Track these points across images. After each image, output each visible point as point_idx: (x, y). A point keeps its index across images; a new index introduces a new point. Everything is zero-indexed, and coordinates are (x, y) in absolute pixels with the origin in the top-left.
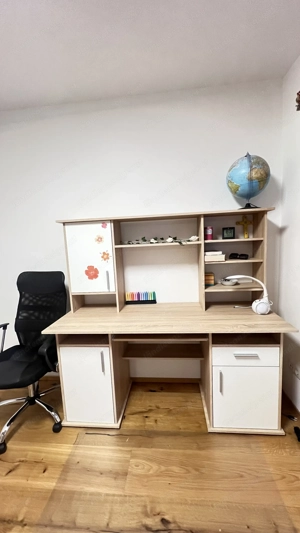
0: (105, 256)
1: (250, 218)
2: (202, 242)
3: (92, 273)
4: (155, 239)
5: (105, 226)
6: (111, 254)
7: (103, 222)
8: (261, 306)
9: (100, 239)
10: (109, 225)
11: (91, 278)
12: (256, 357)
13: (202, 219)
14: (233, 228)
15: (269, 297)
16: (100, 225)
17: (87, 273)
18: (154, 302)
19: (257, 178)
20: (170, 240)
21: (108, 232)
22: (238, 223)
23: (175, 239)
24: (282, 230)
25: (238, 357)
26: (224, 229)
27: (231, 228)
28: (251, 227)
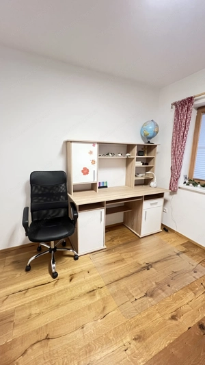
0: (93, 162)
2: (135, 157)
3: (85, 171)
5: (94, 146)
6: (96, 161)
7: (94, 143)
8: (154, 184)
9: (91, 153)
10: (96, 145)
11: (85, 174)
12: (156, 203)
13: (136, 146)
14: (143, 151)
15: (156, 180)
16: (92, 145)
17: (83, 171)
18: (106, 187)
19: (156, 132)
20: (120, 155)
21: (95, 149)
25: (151, 204)
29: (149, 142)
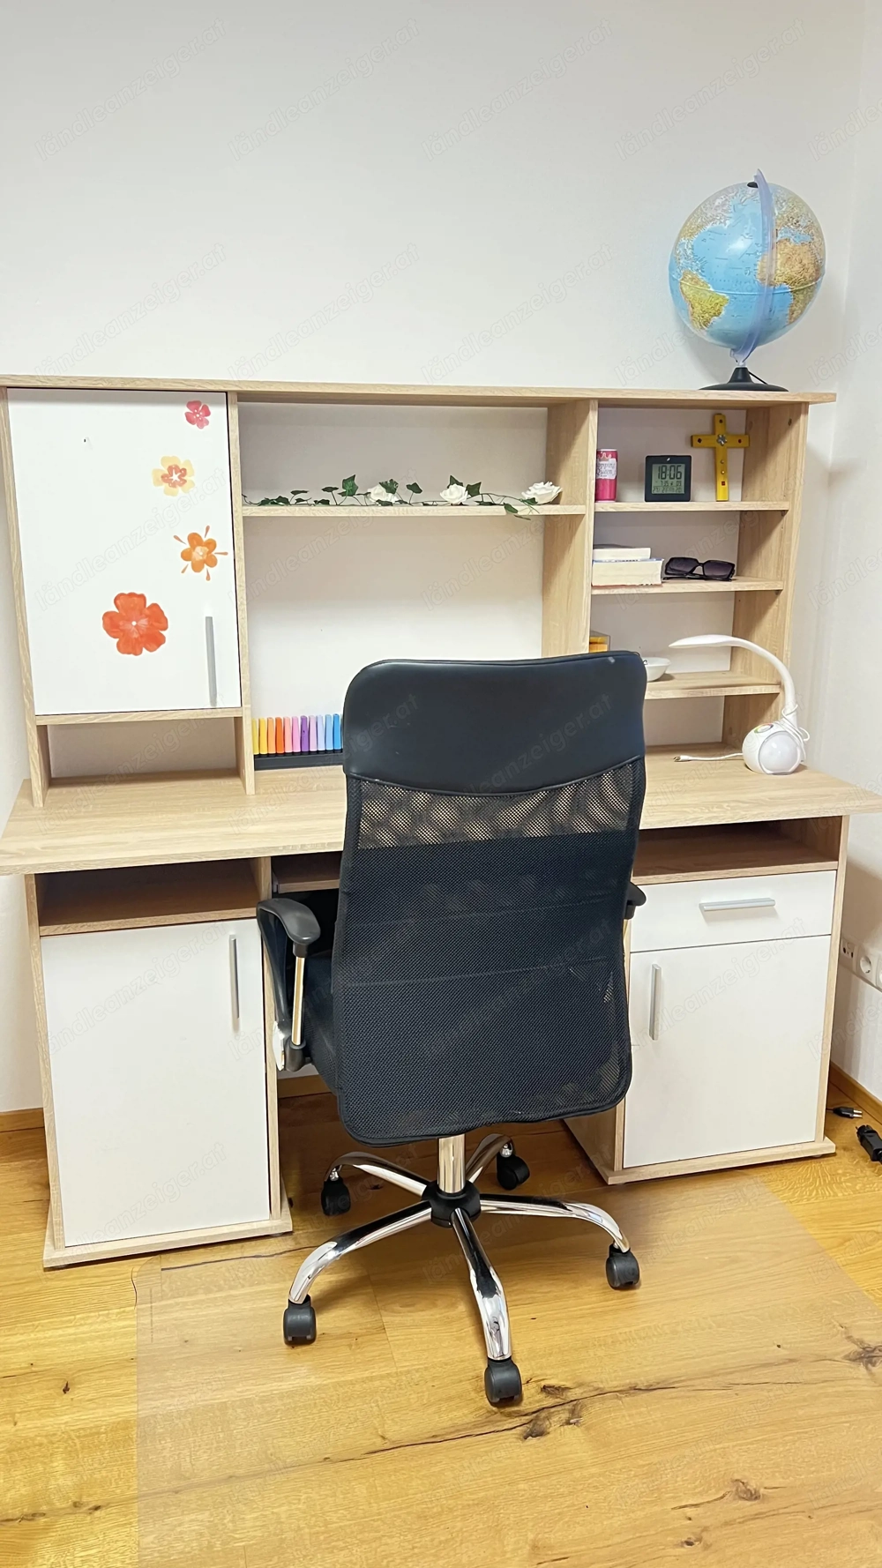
0: (199, 552)
1: (737, 422)
2: (587, 508)
3: (137, 624)
4: (390, 487)
5: (199, 418)
6: (224, 543)
7: (196, 401)
8: (773, 744)
9: (175, 475)
10: (218, 413)
11: (129, 645)
12: (764, 909)
13: (593, 418)
14: (686, 460)
15: (798, 712)
16: (180, 410)
17: (112, 623)
19: (790, 280)
20: (458, 493)
22: (694, 441)
23: (473, 490)
24: (834, 478)
25: (713, 914)
26: (651, 460)
27: (676, 460)
28: (736, 457)
29: (741, 378)
